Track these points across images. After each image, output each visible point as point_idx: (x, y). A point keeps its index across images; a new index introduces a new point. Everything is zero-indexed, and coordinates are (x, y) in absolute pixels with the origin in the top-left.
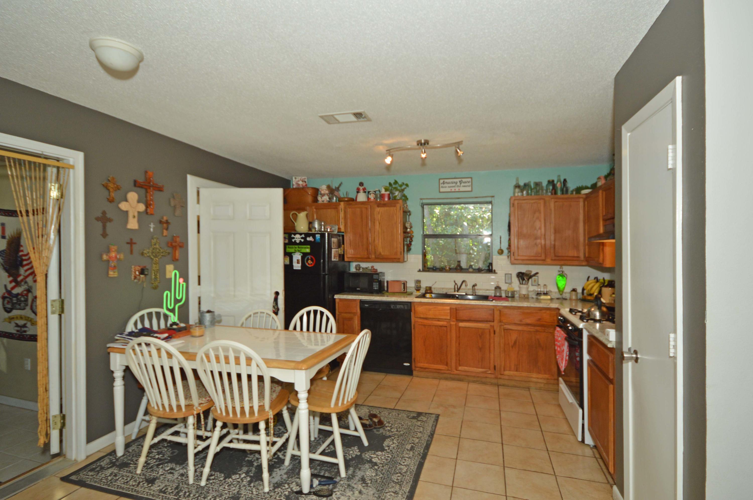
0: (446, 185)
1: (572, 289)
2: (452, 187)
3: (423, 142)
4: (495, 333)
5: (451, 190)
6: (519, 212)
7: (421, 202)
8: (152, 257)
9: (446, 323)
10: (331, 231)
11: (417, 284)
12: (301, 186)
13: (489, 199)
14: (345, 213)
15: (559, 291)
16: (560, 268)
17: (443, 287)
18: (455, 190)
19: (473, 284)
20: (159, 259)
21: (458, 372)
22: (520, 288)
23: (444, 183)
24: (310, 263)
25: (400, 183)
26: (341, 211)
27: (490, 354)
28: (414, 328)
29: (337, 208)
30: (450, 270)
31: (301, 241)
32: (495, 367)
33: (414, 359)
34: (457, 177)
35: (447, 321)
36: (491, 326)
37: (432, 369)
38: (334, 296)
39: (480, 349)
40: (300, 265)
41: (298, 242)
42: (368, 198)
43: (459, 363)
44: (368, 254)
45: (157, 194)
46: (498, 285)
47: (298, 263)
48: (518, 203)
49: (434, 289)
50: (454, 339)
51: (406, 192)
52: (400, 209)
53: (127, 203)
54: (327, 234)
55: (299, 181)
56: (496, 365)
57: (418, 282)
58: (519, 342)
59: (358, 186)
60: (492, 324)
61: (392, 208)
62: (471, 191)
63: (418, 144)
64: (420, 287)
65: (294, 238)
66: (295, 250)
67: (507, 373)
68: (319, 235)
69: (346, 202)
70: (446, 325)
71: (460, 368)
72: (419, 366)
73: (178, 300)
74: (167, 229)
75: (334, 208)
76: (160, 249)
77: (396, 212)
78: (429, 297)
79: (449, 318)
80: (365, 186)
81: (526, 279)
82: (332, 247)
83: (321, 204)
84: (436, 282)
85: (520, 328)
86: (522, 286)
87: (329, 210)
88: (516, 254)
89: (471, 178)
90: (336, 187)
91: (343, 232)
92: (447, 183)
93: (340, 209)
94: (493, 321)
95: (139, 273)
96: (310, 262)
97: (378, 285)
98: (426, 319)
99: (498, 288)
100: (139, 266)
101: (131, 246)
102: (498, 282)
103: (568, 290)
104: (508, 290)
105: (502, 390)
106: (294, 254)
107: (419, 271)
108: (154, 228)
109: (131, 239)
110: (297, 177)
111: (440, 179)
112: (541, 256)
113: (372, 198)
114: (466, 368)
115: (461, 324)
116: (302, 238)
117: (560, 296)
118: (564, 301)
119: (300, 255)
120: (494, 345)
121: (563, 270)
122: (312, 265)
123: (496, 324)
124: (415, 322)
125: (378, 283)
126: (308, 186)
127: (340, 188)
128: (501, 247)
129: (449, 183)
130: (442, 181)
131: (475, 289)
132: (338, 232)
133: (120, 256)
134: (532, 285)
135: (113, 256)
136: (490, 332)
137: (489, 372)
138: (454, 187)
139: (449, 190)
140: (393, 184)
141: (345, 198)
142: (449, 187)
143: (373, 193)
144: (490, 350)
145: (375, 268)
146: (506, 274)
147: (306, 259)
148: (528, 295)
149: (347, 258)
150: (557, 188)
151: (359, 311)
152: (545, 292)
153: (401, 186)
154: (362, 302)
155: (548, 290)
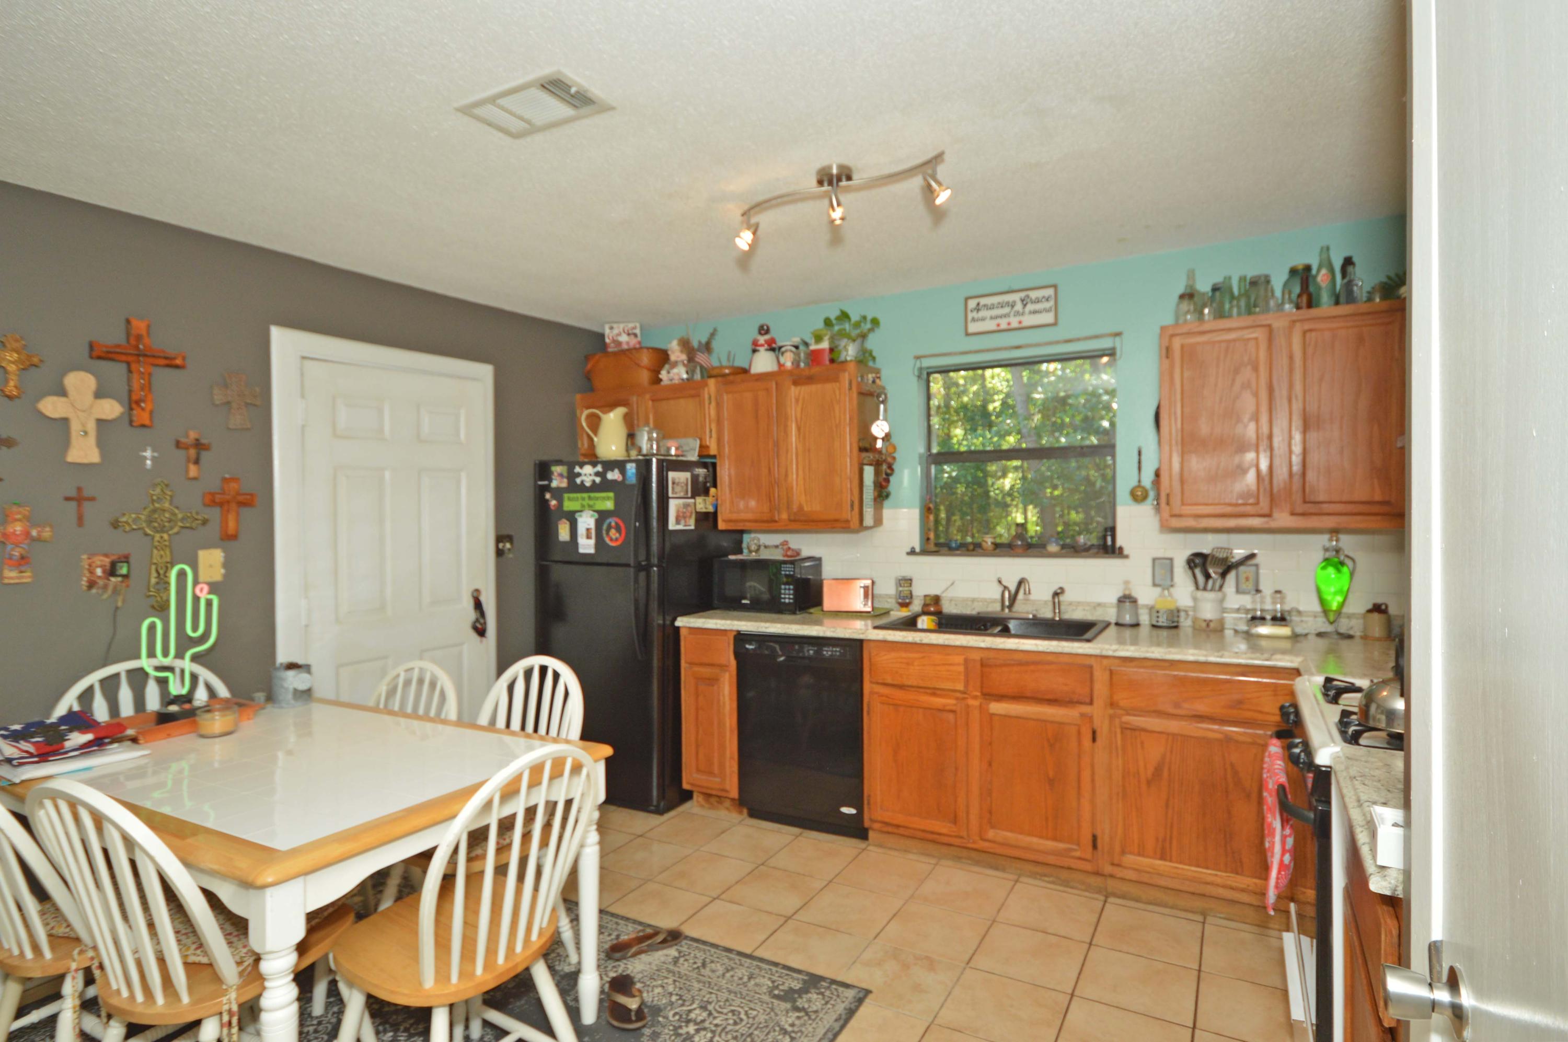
0: (983, 313)
1: (1370, 606)
2: (1001, 317)
3: (835, 171)
4: (1094, 740)
5: (998, 325)
6: (1186, 374)
7: (918, 365)
8: (149, 531)
9: (953, 702)
10: (679, 453)
11: (901, 589)
12: (625, 347)
13: (1106, 343)
14: (719, 406)
15: (1326, 612)
16: (1331, 540)
17: (975, 595)
18: (1009, 324)
19: (1055, 588)
20: (169, 535)
21: (986, 844)
22: (1195, 599)
23: (978, 308)
24: (614, 537)
25: (855, 318)
26: (710, 403)
27: (1079, 799)
28: (868, 713)
29: (698, 395)
30: (995, 549)
31: (594, 481)
32: (1095, 838)
33: (869, 796)
34: (1015, 287)
35: (958, 695)
36: (1082, 715)
37: (915, 829)
38: (674, 619)
39: (1051, 782)
40: (592, 542)
41: (588, 484)
42: (780, 365)
43: (990, 818)
44: (770, 510)
45: (163, 377)
46: (1127, 592)
47: (589, 537)
48: (1182, 346)
49: (951, 600)
50: (977, 747)
51: (872, 342)
52: (850, 388)
53: (63, 399)
54: (654, 460)
55: (619, 334)
56: (1099, 833)
57: (907, 581)
58: (1169, 769)
59: (754, 333)
60: (1086, 709)
61: (829, 386)
62: (1055, 324)
63: (820, 183)
64: (911, 596)
65: (579, 475)
66: (583, 506)
67: (1130, 859)
68: (634, 465)
69: (720, 379)
70: (953, 708)
71: (991, 834)
72: (879, 818)
73: (190, 638)
74: (197, 462)
75: (693, 396)
76: (176, 511)
77: (840, 394)
78: (925, 627)
79: (960, 687)
80: (773, 333)
81: (1213, 575)
82: (670, 495)
83: (666, 386)
84: (953, 584)
85: (1173, 726)
86: (1200, 594)
87: (682, 402)
88: (1176, 500)
89: (1055, 287)
90: (700, 342)
91: (714, 457)
92: (986, 307)
93: (706, 396)
94: (1088, 700)
95: (104, 572)
96: (613, 533)
97: (792, 592)
98: (901, 687)
99: (1127, 600)
100: (106, 555)
101: (79, 506)
102: (1127, 583)
103: (1358, 606)
104: (1158, 607)
105: (1116, 912)
106: (581, 516)
107: (912, 552)
108: (153, 459)
109: (79, 489)
110: (615, 326)
111: (967, 299)
112: (1257, 503)
113: (789, 364)
114: (1009, 834)
115: (996, 707)
116: (597, 474)
117: (1329, 628)
118: (1344, 643)
119: (592, 516)
120: (1093, 774)
121: (1341, 545)
122: (618, 543)
123: (1098, 711)
124: (872, 693)
125: (792, 587)
126: (644, 345)
127: (715, 345)
128: (1139, 481)
129: (992, 307)
130: (972, 304)
131: (1059, 602)
132: (700, 456)
133: (39, 532)
134: (1238, 591)
135: (18, 533)
136: (1079, 733)
137: (1078, 854)
138: (1006, 316)
139: (990, 325)
140: (834, 322)
141: (722, 367)
142: (992, 318)
143: (791, 351)
144: (1079, 788)
145: (793, 546)
146: (1154, 560)
147: (605, 527)
148: (1221, 622)
149: (724, 521)
150: (1319, 288)
151: (733, 663)
152: (1279, 615)
153: (857, 325)
154: (741, 638)
155: (1287, 607)
